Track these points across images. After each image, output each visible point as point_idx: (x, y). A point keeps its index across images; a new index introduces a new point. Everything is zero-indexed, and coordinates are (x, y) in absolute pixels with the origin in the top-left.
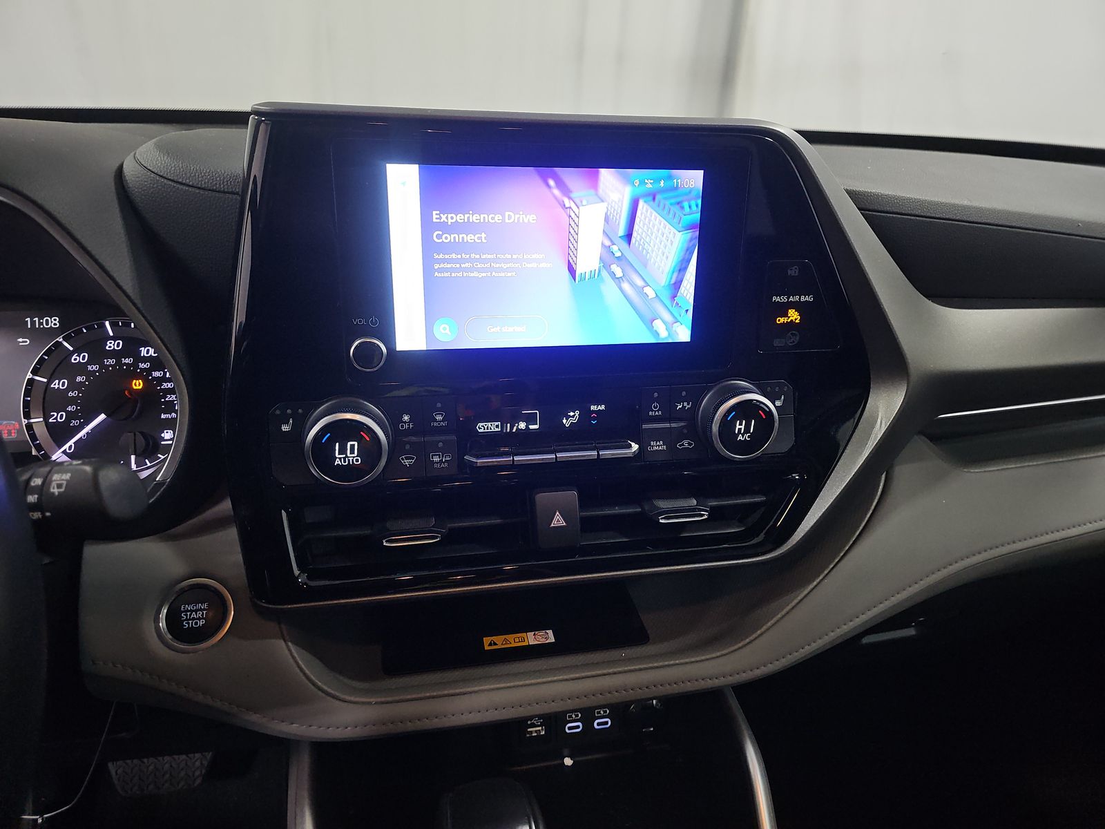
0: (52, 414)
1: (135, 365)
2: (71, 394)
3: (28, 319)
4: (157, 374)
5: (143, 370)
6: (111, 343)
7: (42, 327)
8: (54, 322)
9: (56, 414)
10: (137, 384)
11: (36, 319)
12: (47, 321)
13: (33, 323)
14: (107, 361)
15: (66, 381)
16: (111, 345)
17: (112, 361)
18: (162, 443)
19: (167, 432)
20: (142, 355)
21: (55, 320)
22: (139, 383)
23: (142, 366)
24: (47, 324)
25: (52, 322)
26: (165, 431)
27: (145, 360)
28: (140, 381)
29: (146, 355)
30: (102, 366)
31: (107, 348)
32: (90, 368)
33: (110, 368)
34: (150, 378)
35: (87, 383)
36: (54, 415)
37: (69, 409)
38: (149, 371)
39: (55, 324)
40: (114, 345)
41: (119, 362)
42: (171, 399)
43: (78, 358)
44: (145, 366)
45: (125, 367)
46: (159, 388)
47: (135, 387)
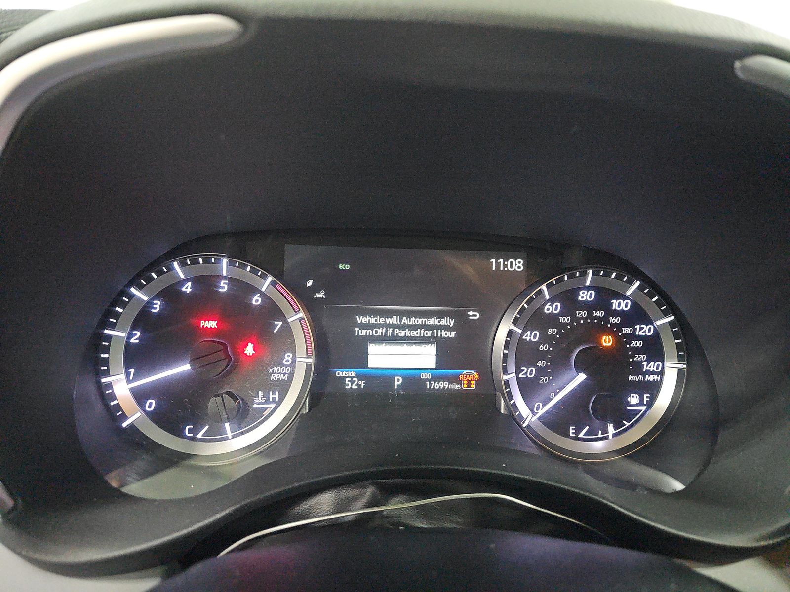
0: (522, 368)
1: (606, 319)
2: (542, 348)
3: (493, 260)
4: (627, 330)
5: (613, 325)
6: (583, 293)
7: (506, 269)
8: (518, 265)
9: (525, 369)
10: (607, 340)
11: (501, 261)
12: (512, 263)
13: (498, 264)
14: (579, 313)
15: (538, 333)
16: (584, 295)
17: (583, 314)
18: (628, 408)
19: (633, 396)
20: (613, 308)
21: (519, 263)
22: (609, 339)
23: (613, 320)
24: (512, 267)
25: (516, 265)
26: (632, 395)
27: (616, 314)
28: (610, 337)
29: (617, 309)
30: (574, 318)
31: (580, 298)
32: (561, 319)
33: (582, 321)
34: (620, 334)
35: (558, 336)
36: (524, 370)
37: (539, 364)
38: (619, 326)
39: (519, 267)
40: (586, 295)
41: (590, 315)
42: (639, 359)
43: (550, 307)
44: (616, 321)
45: (596, 321)
46: (628, 346)
47: (605, 344)
